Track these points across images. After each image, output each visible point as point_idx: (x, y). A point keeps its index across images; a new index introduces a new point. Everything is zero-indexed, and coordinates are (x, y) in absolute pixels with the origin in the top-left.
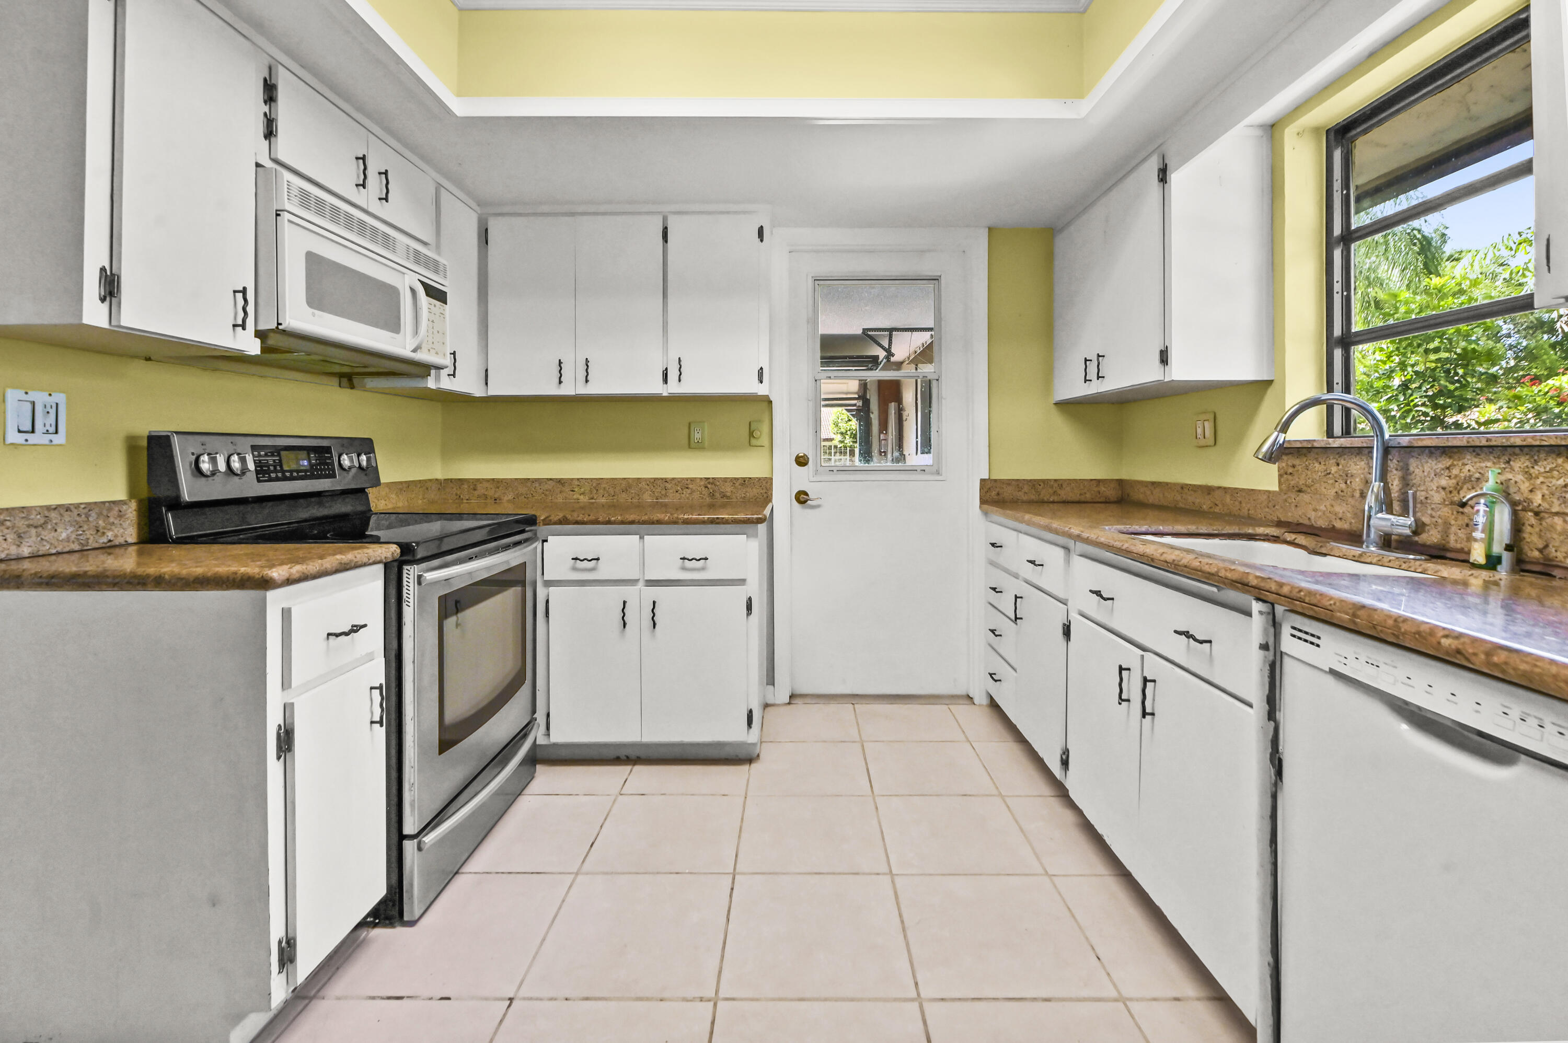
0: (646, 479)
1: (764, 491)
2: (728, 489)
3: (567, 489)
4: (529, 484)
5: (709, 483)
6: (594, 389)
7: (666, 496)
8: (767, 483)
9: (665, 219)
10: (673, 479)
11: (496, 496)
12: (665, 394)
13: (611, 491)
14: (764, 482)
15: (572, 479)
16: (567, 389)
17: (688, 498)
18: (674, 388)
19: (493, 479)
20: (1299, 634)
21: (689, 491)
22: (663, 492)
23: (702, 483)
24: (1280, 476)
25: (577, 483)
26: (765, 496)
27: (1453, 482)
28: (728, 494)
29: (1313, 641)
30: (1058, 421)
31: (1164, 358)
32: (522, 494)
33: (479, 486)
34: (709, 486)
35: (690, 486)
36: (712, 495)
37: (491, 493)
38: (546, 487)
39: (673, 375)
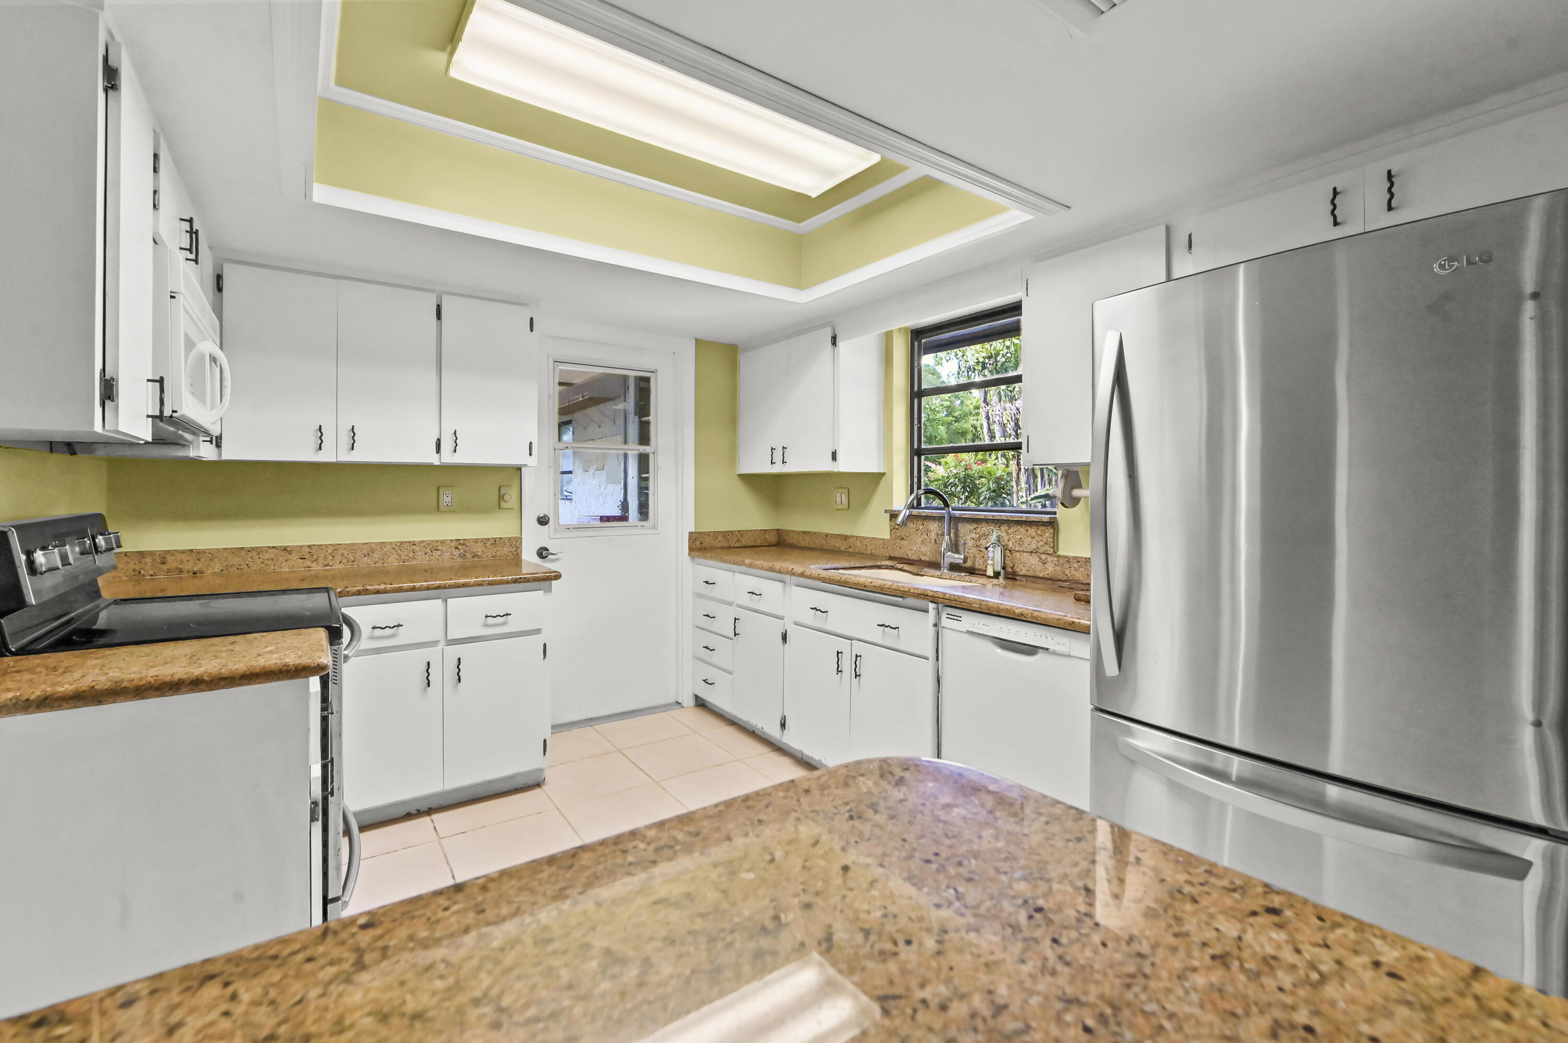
0: (391, 543)
1: (514, 549)
2: (479, 549)
3: (295, 556)
4: (243, 553)
5: (460, 544)
6: (359, 456)
7: (414, 558)
8: (516, 542)
9: (440, 298)
10: (422, 542)
11: (195, 569)
12: (437, 463)
13: (351, 557)
14: (514, 541)
15: (301, 547)
16: (327, 456)
17: (438, 560)
18: (448, 457)
19: (192, 551)
20: (951, 617)
21: (439, 553)
22: (411, 555)
23: (453, 544)
24: (891, 530)
25: (308, 550)
26: (515, 553)
27: (977, 536)
28: (479, 554)
29: (958, 619)
30: (740, 487)
31: (834, 456)
32: (232, 566)
33: (169, 558)
34: (460, 547)
35: (440, 548)
36: (463, 556)
37: (188, 566)
38: (267, 556)
39: (447, 445)
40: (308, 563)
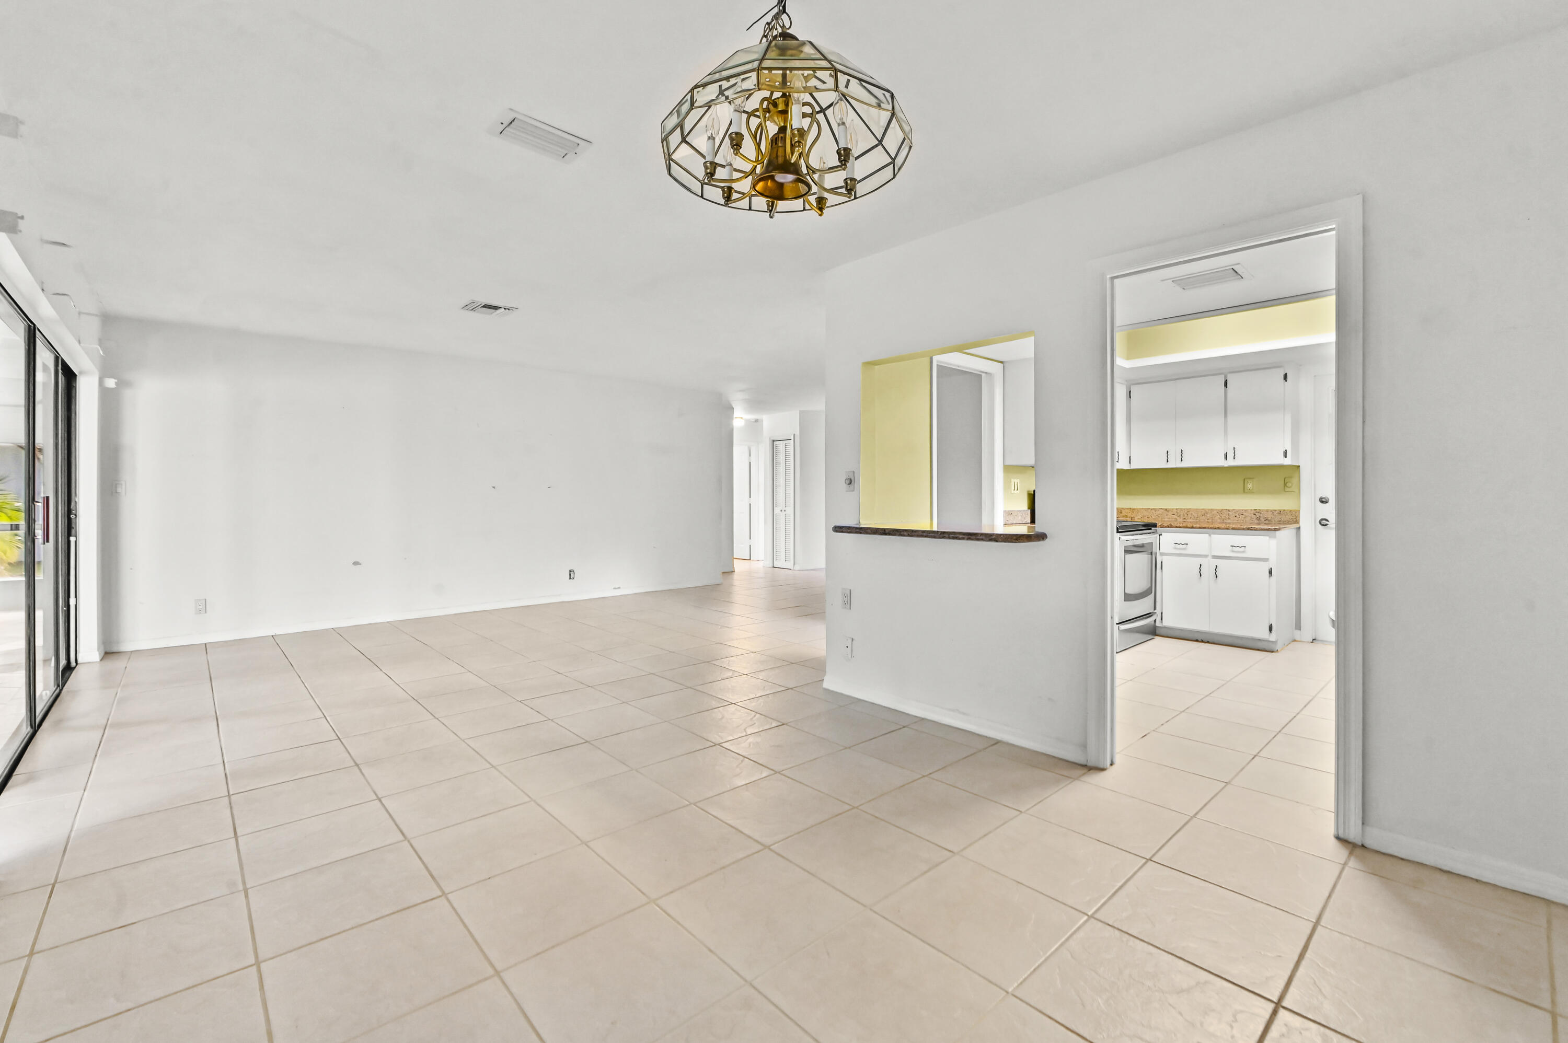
0: (1216, 510)
1: (1294, 517)
2: (1269, 516)
3: (1170, 514)
4: (1149, 511)
5: (1256, 512)
6: (1185, 464)
7: (1229, 518)
8: (1296, 513)
9: (1225, 377)
10: (1234, 510)
11: (1132, 517)
12: (1226, 466)
13: (1196, 515)
14: (1294, 513)
15: (1173, 509)
16: (1171, 465)
17: (1243, 520)
18: (1231, 462)
19: (1131, 508)
21: (1243, 516)
22: (1227, 517)
23: (1253, 512)
25: (1176, 511)
26: (1295, 520)
28: (1269, 519)
32: (1145, 516)
33: (1123, 511)
34: (1256, 514)
35: (1244, 514)
36: (1259, 519)
37: (1129, 515)
38: (1158, 512)
39: (1230, 456)
40: (1176, 517)
